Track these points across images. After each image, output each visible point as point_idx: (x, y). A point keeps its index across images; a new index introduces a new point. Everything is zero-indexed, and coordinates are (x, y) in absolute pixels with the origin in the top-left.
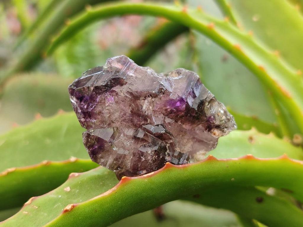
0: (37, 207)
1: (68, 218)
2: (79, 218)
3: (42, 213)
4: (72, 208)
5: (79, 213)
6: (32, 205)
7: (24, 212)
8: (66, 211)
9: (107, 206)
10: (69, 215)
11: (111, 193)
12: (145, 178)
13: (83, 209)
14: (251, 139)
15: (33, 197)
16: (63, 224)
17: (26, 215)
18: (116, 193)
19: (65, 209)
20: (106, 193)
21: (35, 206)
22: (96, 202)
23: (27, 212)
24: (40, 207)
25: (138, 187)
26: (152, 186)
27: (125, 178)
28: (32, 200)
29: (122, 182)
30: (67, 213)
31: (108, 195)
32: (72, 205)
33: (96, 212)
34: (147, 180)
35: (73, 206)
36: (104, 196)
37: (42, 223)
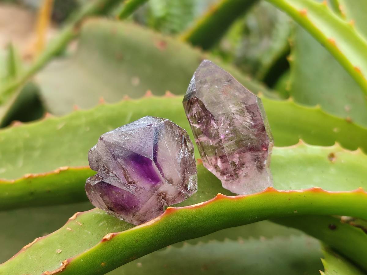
0: (81, 224)
1: (107, 247)
2: (118, 247)
3: (86, 231)
4: (112, 237)
5: (118, 243)
6: (76, 222)
7: (67, 228)
8: (105, 240)
9: (149, 236)
10: (108, 244)
11: (155, 223)
12: (193, 208)
13: (124, 238)
14: (332, 156)
15: (78, 213)
16: (101, 253)
17: (69, 231)
18: (160, 223)
19: (104, 238)
20: (149, 223)
21: (79, 223)
22: (138, 232)
23: (71, 228)
24: (84, 224)
25: (185, 218)
26: (200, 217)
27: (170, 209)
28: (77, 216)
29: (167, 213)
30: (106, 242)
31: (150, 225)
32: (112, 234)
33: (137, 242)
34: (194, 211)
35: (113, 236)
36: (146, 226)
37: (85, 242)
